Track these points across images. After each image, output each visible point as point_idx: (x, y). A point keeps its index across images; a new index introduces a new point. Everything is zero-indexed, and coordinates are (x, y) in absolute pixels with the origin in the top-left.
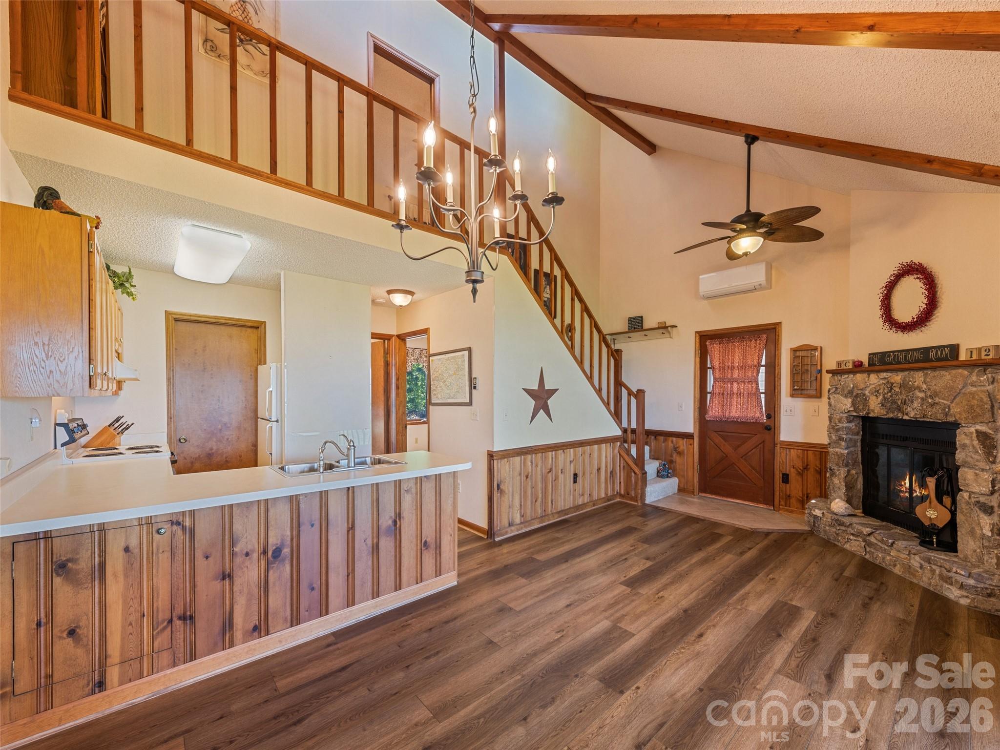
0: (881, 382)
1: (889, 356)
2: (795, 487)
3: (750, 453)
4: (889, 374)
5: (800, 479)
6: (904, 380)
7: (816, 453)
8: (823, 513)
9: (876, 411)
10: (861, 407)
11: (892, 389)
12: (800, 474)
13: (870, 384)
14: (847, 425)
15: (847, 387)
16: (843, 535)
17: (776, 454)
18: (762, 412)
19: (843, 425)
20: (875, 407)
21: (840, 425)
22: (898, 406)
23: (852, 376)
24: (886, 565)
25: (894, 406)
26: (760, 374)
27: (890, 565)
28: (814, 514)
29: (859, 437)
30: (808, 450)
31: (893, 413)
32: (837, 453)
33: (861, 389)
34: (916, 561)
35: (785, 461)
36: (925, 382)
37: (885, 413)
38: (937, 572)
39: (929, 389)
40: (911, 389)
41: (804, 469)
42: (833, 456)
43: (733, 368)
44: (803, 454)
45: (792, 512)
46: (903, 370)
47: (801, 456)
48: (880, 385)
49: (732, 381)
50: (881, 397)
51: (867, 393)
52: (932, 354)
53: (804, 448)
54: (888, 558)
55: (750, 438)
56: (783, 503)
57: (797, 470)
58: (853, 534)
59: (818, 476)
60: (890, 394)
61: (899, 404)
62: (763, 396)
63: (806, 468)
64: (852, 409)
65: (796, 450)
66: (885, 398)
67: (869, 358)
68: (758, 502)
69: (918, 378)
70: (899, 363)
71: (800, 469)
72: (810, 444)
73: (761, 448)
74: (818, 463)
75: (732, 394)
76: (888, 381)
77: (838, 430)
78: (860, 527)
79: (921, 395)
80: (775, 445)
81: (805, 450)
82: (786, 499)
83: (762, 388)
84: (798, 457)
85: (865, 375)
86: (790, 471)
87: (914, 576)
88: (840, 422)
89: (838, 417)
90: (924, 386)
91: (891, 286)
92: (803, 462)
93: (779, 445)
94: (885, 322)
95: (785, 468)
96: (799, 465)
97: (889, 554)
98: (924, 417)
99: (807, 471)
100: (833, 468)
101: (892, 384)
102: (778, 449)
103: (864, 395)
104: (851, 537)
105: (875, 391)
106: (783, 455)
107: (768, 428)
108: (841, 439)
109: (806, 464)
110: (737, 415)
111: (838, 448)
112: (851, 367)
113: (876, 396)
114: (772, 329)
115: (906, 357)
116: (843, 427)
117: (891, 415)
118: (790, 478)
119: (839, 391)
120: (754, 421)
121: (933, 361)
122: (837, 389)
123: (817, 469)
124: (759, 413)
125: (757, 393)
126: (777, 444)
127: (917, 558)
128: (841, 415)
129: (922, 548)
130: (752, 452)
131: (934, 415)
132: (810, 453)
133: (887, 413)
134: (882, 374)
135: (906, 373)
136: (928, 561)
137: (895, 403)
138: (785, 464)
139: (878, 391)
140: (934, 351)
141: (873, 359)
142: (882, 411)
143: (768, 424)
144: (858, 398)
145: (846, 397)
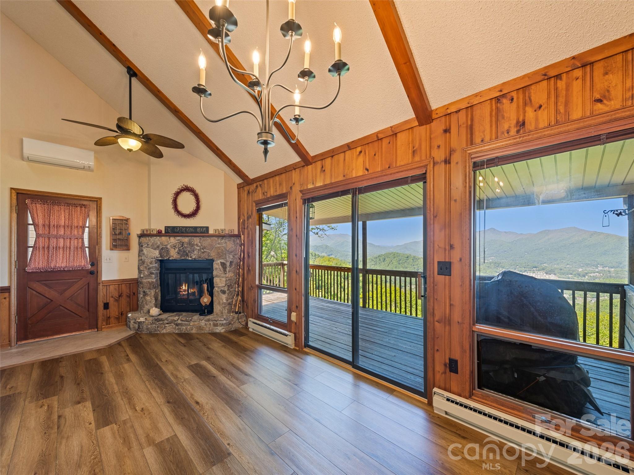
0: (177, 242)
1: (177, 229)
2: (114, 310)
3: (75, 294)
4: (181, 238)
5: (117, 304)
6: (190, 240)
7: (127, 284)
8: (146, 319)
9: (174, 257)
10: (165, 255)
11: (183, 245)
12: (117, 301)
13: (170, 243)
14: (155, 265)
15: (156, 244)
16: (161, 326)
17: (99, 291)
18: (87, 261)
19: (153, 265)
20: (174, 254)
21: (151, 266)
22: (187, 253)
23: (159, 238)
24: (188, 331)
25: (185, 253)
26: (85, 233)
27: (190, 330)
28: (139, 321)
29: (159, 271)
30: (121, 284)
31: (184, 257)
32: (149, 282)
33: (165, 245)
34: (203, 323)
35: (105, 294)
36: (200, 242)
37: (180, 257)
38: (212, 324)
39: (202, 245)
40: (193, 245)
41: (119, 296)
42: (146, 284)
43: (58, 227)
44: (119, 287)
45: (111, 327)
46: (187, 236)
47: (117, 289)
48: (176, 243)
49: (57, 237)
50: (177, 250)
51: (168, 247)
52: (198, 230)
53: (130, 282)
54: (189, 327)
55: (76, 282)
56: (104, 323)
57: (115, 299)
58: (167, 323)
59: (128, 299)
60: (182, 248)
61: (187, 252)
62: (87, 249)
63: (120, 296)
64: (159, 256)
65: (113, 285)
66: (179, 250)
67: (165, 229)
68: (83, 329)
69: (196, 240)
70: (183, 233)
71: (117, 297)
72: (123, 280)
73: (85, 288)
74: (128, 291)
75: (57, 248)
76: (181, 242)
77: (149, 269)
78: (172, 318)
79: (198, 248)
80: (98, 284)
81: (119, 284)
82: (107, 320)
83: (86, 244)
84: (115, 289)
85: (168, 238)
86: (109, 300)
87: (202, 330)
88: (151, 264)
89: (149, 261)
90: (199, 244)
91: (177, 194)
92: (119, 292)
93: (101, 284)
94: (175, 211)
95: (105, 299)
96: (116, 294)
97: (189, 325)
98: (199, 258)
99: (121, 297)
100: (146, 291)
101: (183, 243)
102: (101, 287)
103: (167, 248)
104: (167, 325)
105: (174, 246)
106: (105, 290)
107: (92, 273)
108: (152, 273)
109: (120, 293)
110: (64, 265)
111: (149, 279)
112: (155, 233)
113: (174, 248)
114: (94, 201)
115: (186, 230)
116: (153, 267)
117: (183, 258)
118: (110, 305)
119: (149, 246)
120: (80, 268)
121: (199, 233)
122: (148, 245)
123: (128, 294)
124: (84, 262)
125: (83, 247)
126: (100, 283)
127: (203, 321)
128: (151, 260)
129: (202, 317)
130: (78, 292)
131: (204, 256)
132: (123, 285)
133: (181, 257)
134: (177, 238)
135: (190, 238)
136: (209, 320)
137: (185, 252)
138: (106, 296)
139: (175, 246)
140: (199, 229)
141: (167, 230)
142: (178, 256)
143: (92, 269)
144: (164, 250)
145: (155, 249)
